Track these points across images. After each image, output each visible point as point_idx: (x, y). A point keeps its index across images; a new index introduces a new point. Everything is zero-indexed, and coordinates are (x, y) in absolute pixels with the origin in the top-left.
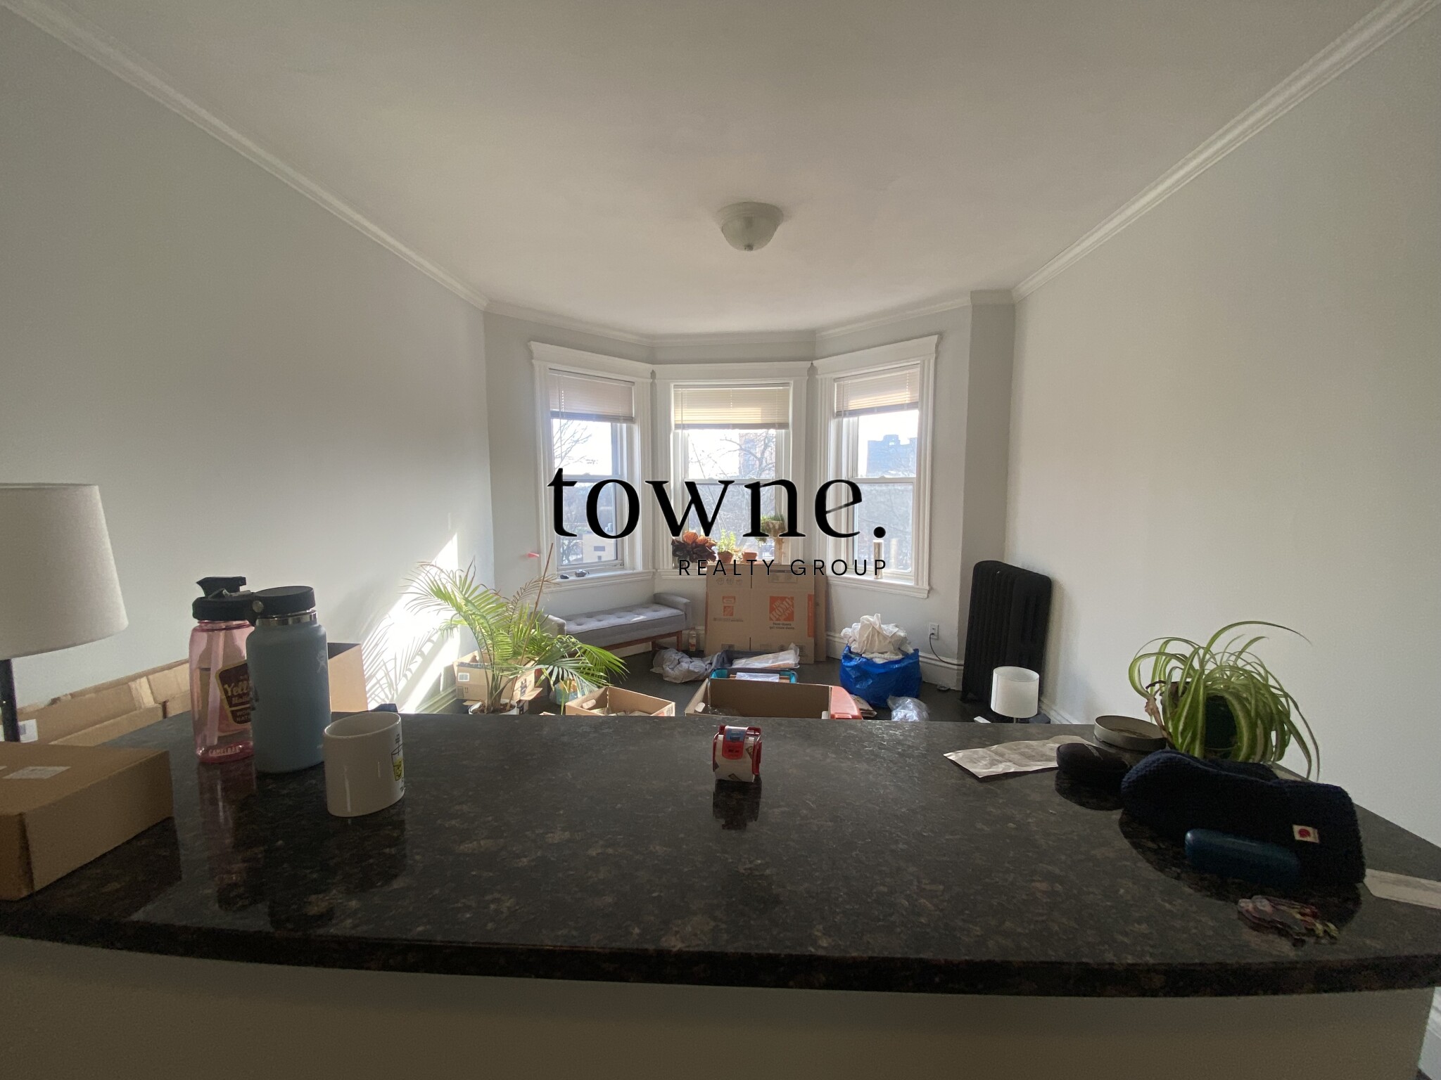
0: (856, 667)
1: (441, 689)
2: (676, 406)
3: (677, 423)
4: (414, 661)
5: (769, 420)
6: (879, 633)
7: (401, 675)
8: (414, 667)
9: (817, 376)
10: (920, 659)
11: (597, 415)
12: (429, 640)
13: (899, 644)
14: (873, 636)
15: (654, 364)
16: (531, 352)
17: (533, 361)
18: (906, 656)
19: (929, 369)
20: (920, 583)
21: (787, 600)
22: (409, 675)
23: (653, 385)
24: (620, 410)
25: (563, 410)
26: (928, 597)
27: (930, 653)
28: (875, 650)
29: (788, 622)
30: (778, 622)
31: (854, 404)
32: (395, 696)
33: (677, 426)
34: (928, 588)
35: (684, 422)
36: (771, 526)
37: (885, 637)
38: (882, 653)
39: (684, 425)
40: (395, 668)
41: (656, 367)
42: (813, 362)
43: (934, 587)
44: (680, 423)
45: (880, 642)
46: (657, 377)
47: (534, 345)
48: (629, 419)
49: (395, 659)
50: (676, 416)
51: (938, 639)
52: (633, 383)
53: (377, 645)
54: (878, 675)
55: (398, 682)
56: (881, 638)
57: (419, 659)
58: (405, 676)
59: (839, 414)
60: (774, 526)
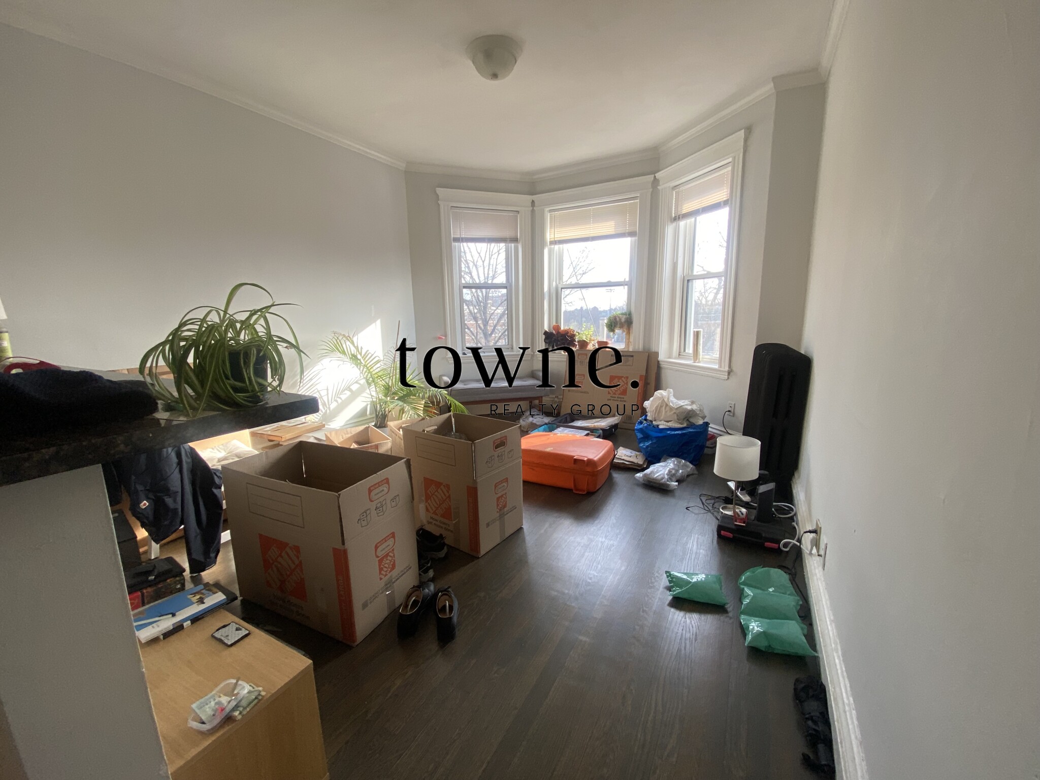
0: (641, 430)
1: (368, 413)
2: (551, 227)
3: (551, 240)
4: (344, 393)
5: (621, 230)
6: (667, 405)
7: (333, 400)
8: (344, 397)
9: (658, 187)
10: (710, 429)
11: (488, 238)
12: (356, 382)
13: (687, 416)
14: (661, 407)
15: (532, 195)
16: (437, 196)
17: (439, 202)
18: (692, 425)
19: (738, 164)
20: (723, 365)
21: (623, 379)
22: (340, 401)
23: (533, 211)
24: (507, 234)
25: (463, 236)
26: (728, 378)
27: (721, 426)
28: (662, 418)
29: (622, 396)
30: (614, 396)
31: (687, 208)
32: (328, 411)
33: (552, 243)
34: (727, 369)
35: (556, 239)
36: (618, 319)
37: (671, 409)
38: (668, 422)
39: (555, 241)
40: (328, 394)
41: (534, 197)
42: (656, 175)
43: (734, 369)
44: (553, 240)
45: (666, 412)
46: (536, 205)
47: (439, 191)
48: (515, 240)
49: (327, 390)
50: (549, 236)
51: (734, 415)
52: (518, 212)
53: (311, 379)
54: (656, 437)
55: (330, 403)
56: (668, 408)
57: (348, 393)
58: (336, 401)
59: (677, 218)
60: (620, 320)
